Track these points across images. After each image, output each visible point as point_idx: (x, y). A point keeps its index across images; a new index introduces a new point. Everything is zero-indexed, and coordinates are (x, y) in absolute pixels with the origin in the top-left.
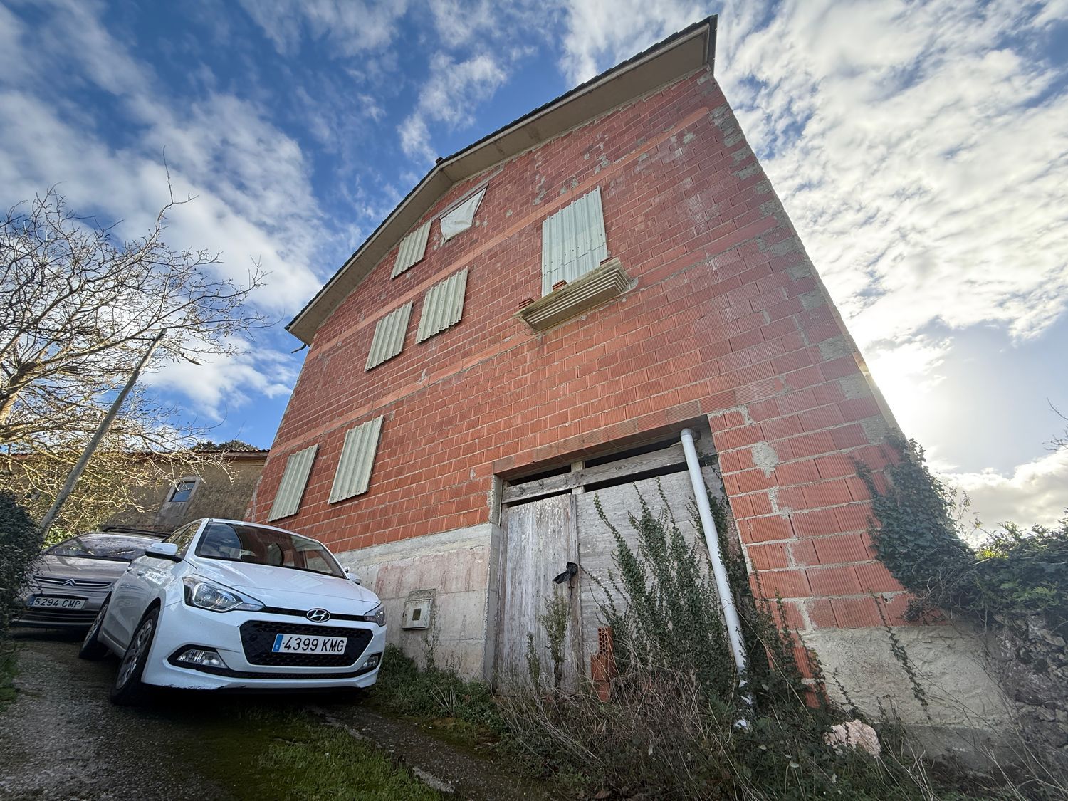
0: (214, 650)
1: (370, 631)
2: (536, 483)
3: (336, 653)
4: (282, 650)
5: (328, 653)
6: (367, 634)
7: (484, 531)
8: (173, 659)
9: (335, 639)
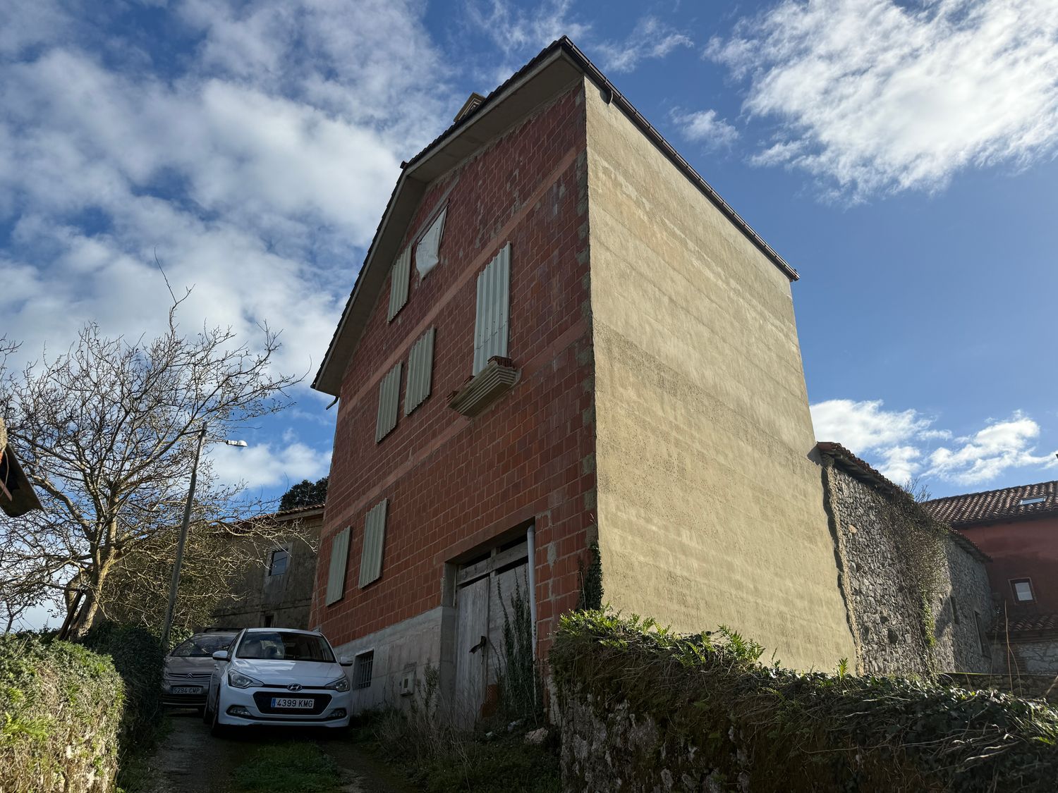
0: (244, 707)
1: (329, 695)
2: (472, 568)
3: (308, 707)
4: (276, 706)
5: (303, 707)
6: (328, 698)
7: (437, 613)
8: (228, 712)
9: (306, 700)
